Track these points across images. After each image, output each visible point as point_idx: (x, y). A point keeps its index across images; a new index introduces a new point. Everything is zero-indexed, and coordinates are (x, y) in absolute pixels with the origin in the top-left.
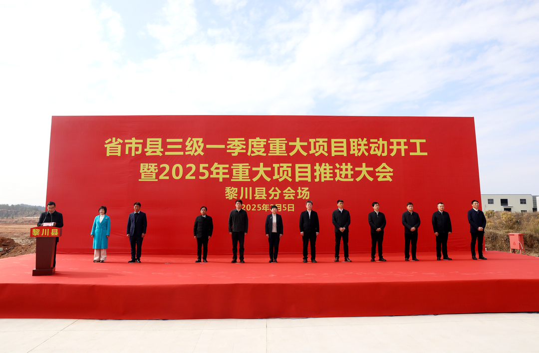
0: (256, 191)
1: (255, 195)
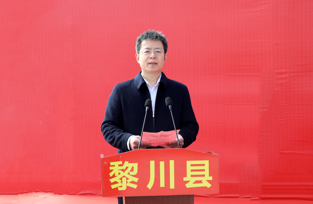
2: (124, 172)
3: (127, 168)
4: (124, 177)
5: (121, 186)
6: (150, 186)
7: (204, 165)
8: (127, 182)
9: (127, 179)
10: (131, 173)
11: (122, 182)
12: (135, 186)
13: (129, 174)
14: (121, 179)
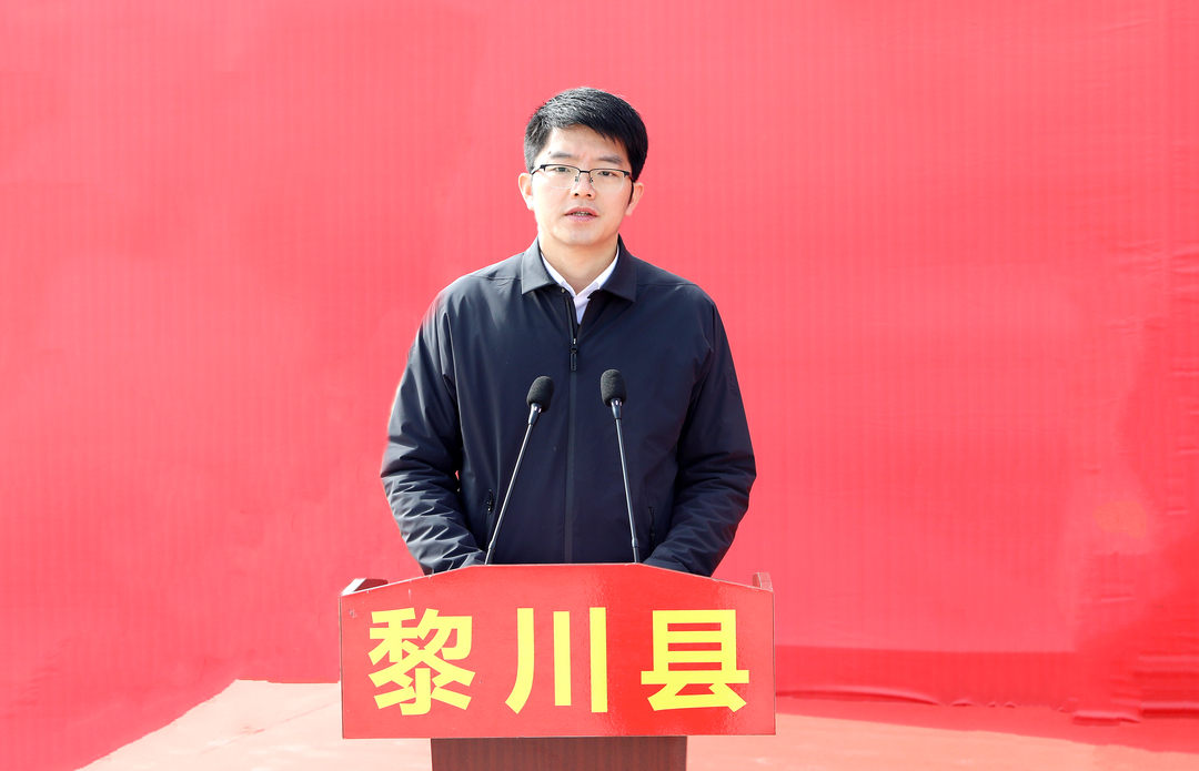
2: (421, 648)
3: (433, 633)
4: (422, 665)
5: (412, 701)
6: (517, 700)
7: (716, 627)
8: (433, 686)
9: (434, 673)
10: (449, 653)
11: (413, 684)
12: (462, 701)
13: (439, 654)
14: (411, 673)
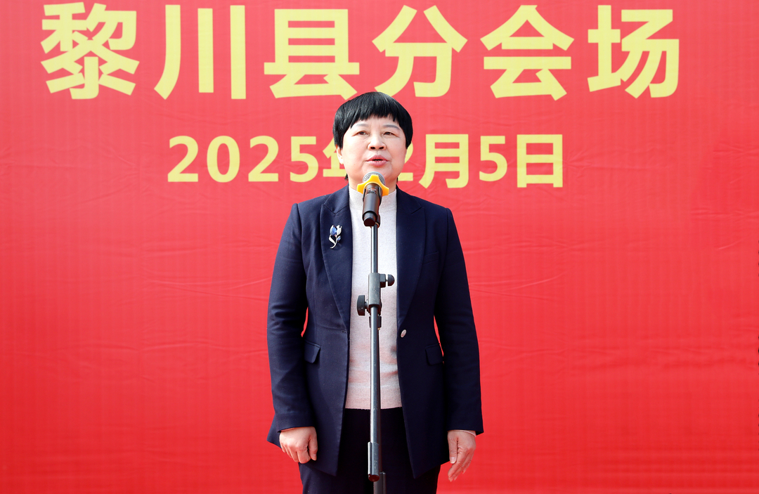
0: (282, 32)
1: (269, 69)
